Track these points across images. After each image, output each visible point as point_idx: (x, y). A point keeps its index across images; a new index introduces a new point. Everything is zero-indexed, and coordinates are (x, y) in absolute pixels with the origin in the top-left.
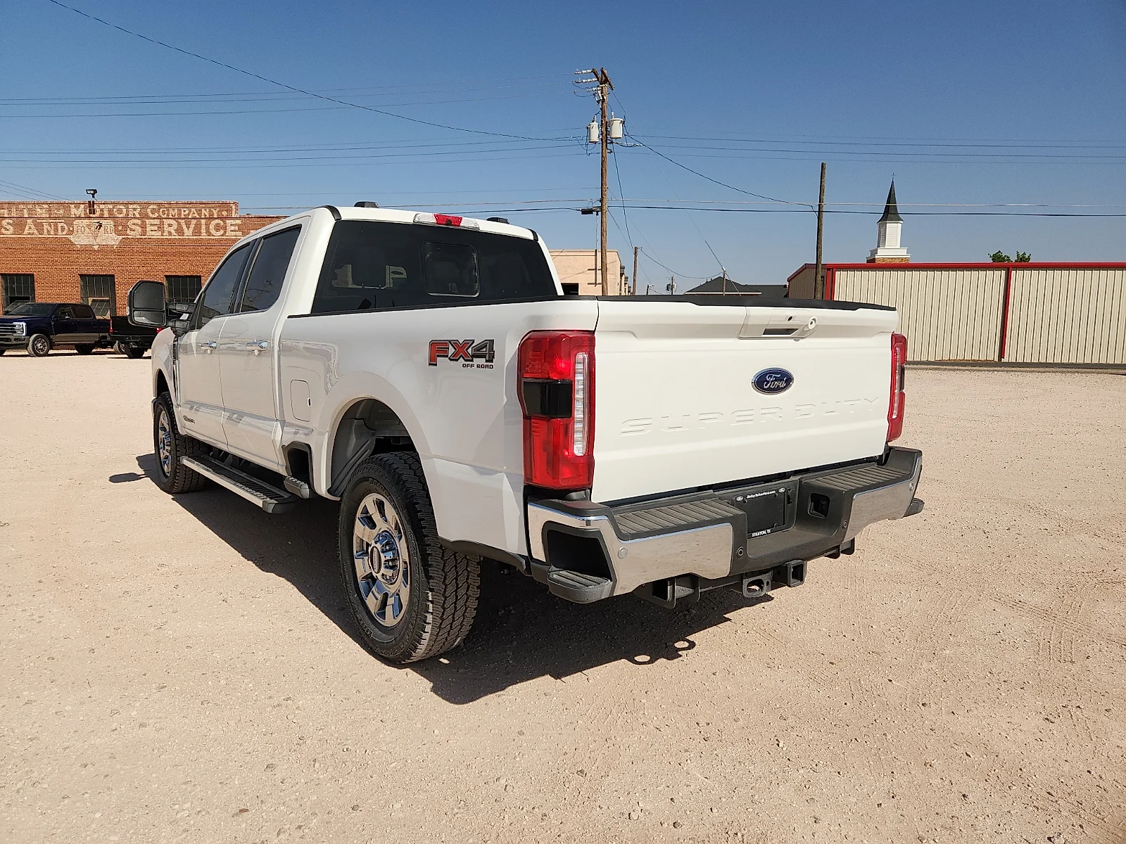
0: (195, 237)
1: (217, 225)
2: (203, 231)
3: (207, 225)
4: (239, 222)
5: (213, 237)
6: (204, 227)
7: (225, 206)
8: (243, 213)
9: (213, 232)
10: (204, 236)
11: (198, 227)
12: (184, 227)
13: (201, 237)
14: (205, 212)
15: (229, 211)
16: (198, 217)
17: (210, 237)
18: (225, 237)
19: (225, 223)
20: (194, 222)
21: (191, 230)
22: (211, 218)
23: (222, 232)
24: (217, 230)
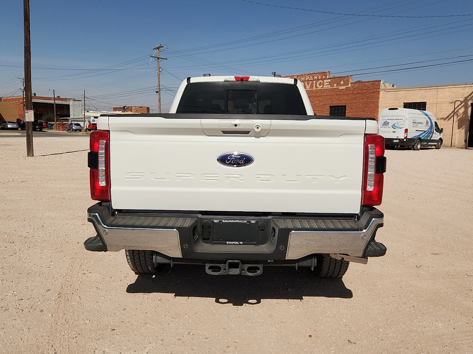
0: (311, 89)
1: (320, 83)
2: (314, 86)
3: (316, 84)
4: (329, 80)
5: (318, 89)
6: (314, 84)
7: (324, 73)
8: (331, 76)
9: (318, 86)
10: (314, 88)
11: (312, 84)
12: (307, 85)
13: (313, 89)
14: (316, 78)
15: (326, 76)
16: (312, 80)
17: (317, 89)
18: (323, 88)
19: (323, 81)
20: (311, 82)
21: (309, 86)
22: (318, 79)
23: (322, 86)
24: (320, 85)
